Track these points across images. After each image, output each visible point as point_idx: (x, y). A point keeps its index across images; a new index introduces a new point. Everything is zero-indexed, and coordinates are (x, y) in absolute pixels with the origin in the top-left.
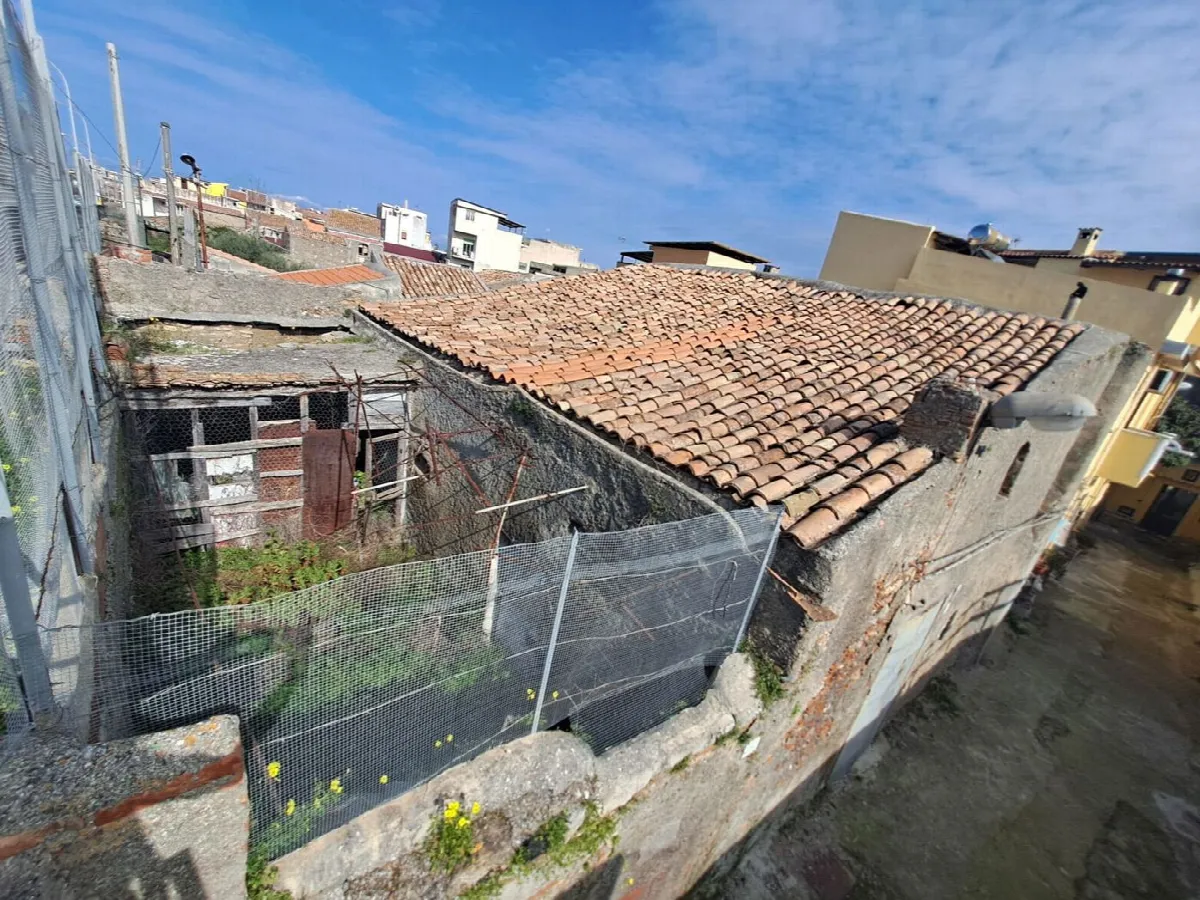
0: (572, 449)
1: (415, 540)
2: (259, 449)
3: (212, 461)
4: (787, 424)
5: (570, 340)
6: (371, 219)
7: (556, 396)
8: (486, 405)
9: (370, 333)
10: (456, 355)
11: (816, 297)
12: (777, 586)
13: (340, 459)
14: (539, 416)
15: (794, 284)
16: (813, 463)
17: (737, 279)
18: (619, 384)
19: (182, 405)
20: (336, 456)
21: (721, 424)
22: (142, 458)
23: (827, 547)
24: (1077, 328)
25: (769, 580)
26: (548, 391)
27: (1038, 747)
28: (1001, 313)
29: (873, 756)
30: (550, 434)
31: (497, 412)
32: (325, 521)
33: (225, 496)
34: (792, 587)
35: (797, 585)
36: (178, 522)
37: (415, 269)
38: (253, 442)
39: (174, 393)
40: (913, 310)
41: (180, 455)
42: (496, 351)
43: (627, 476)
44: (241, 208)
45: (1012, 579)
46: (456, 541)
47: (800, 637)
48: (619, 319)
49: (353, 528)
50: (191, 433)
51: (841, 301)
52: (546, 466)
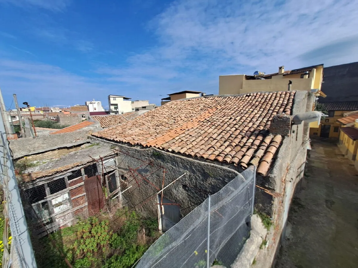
0: (177, 163)
1: (127, 204)
2: (70, 190)
3: (54, 199)
4: (236, 138)
5: (161, 129)
6: (84, 106)
7: (166, 147)
8: (144, 155)
9: (98, 142)
10: (129, 142)
11: (223, 99)
12: (260, 190)
13: (97, 185)
14: (163, 155)
15: (216, 97)
16: (251, 148)
17: (200, 99)
18: (183, 139)
19: (41, 184)
20: (96, 185)
21: (218, 143)
22: (29, 206)
23: (271, 174)
24: (294, 92)
25: (257, 189)
26: (163, 146)
27: (329, 210)
28: (273, 92)
29: (289, 230)
30: (168, 160)
31: (148, 157)
32: (96, 208)
33: (60, 210)
34: (265, 189)
35: (266, 188)
36: (45, 225)
37: (103, 118)
38: (67, 189)
39: (38, 180)
40: (250, 97)
41: (43, 201)
42: (141, 138)
43: (199, 167)
44: (41, 112)
45: (302, 163)
46: (143, 201)
47: (272, 204)
48: (173, 119)
49: (105, 207)
50: (45, 192)
51: (230, 99)
52: (170, 170)
